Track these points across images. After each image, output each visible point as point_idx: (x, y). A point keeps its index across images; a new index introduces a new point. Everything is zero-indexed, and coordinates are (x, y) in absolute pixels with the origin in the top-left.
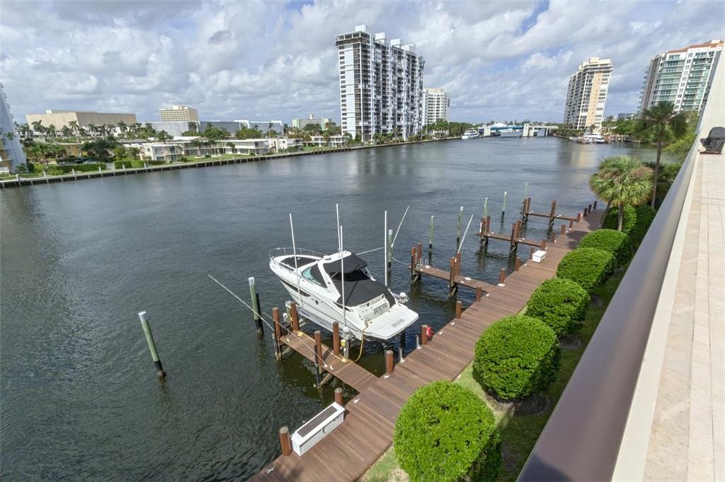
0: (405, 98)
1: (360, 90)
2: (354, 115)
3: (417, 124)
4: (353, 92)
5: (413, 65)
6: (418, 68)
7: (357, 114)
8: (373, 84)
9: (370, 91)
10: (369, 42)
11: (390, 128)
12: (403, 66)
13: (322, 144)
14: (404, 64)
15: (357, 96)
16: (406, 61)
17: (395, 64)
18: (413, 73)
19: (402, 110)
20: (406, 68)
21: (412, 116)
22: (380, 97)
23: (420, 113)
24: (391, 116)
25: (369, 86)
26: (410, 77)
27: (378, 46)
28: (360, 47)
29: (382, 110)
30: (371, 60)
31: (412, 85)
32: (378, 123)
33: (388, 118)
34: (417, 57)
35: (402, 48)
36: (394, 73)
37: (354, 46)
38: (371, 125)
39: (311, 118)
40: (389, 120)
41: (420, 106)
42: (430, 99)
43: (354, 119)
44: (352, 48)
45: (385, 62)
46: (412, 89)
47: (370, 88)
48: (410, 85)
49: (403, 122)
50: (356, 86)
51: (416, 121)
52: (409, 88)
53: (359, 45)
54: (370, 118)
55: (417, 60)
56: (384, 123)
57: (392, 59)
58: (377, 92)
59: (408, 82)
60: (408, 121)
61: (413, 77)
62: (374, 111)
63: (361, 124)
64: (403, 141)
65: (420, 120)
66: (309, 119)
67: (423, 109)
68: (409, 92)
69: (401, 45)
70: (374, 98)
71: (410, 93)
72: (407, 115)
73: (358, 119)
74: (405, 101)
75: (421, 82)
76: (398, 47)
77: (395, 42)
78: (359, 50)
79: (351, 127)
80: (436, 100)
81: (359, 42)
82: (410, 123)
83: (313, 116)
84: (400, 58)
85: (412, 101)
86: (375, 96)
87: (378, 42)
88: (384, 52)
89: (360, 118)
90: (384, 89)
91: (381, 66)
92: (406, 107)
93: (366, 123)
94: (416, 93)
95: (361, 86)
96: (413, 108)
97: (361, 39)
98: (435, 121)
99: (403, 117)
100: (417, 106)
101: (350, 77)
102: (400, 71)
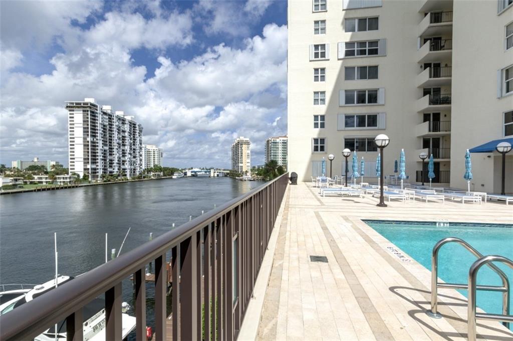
0: (129, 150)
1: (88, 142)
2: (82, 160)
3: (139, 168)
4: (82, 143)
5: (134, 129)
6: (138, 131)
7: (85, 159)
8: (101, 138)
9: (97, 143)
10: (97, 110)
11: (116, 170)
12: (126, 129)
13: (47, 182)
14: (127, 127)
15: (86, 146)
16: (128, 126)
17: (119, 127)
18: (134, 134)
19: (126, 158)
20: (128, 130)
21: (134, 162)
22: (107, 148)
23: (141, 160)
24: (117, 162)
25: (97, 140)
26: (132, 137)
27: (105, 113)
28: (89, 113)
29: (109, 157)
30: (99, 122)
31: (134, 142)
32: (105, 166)
33: (114, 163)
34: (137, 124)
35: (125, 117)
36: (119, 133)
37: (84, 111)
38: (99, 167)
39: (36, 160)
40: (115, 165)
41: (141, 155)
42: (148, 152)
43: (83, 163)
44: (82, 112)
45: (111, 125)
46: (134, 145)
47: (98, 141)
48: (132, 142)
49: (127, 166)
50: (85, 139)
51: (137, 165)
52: (131, 144)
53: (88, 111)
54: (98, 162)
55: (137, 126)
56: (111, 167)
57: (117, 124)
58: (104, 144)
59: (131, 139)
60: (131, 165)
61: (134, 137)
62: (101, 158)
63: (89, 166)
64: (128, 180)
65: (141, 165)
66: (33, 161)
67: (143, 158)
68: (131, 146)
69: (124, 116)
70: (101, 148)
71: (133, 147)
72: (130, 161)
73: (86, 163)
74: (128, 152)
75: (140, 141)
76: (122, 116)
77: (120, 113)
78: (88, 114)
79: (79, 168)
80: (152, 152)
81: (88, 109)
82: (132, 167)
83: (38, 159)
84: (123, 123)
85: (134, 152)
86: (103, 147)
87: (105, 111)
88: (110, 118)
89: (88, 163)
90: (110, 142)
91: (108, 127)
92: (129, 156)
93: (94, 166)
94: (137, 147)
95: (89, 139)
96: (135, 157)
97: (90, 108)
98: (152, 166)
99: (127, 162)
100: (138, 155)
101: (79, 132)
102: (124, 132)
